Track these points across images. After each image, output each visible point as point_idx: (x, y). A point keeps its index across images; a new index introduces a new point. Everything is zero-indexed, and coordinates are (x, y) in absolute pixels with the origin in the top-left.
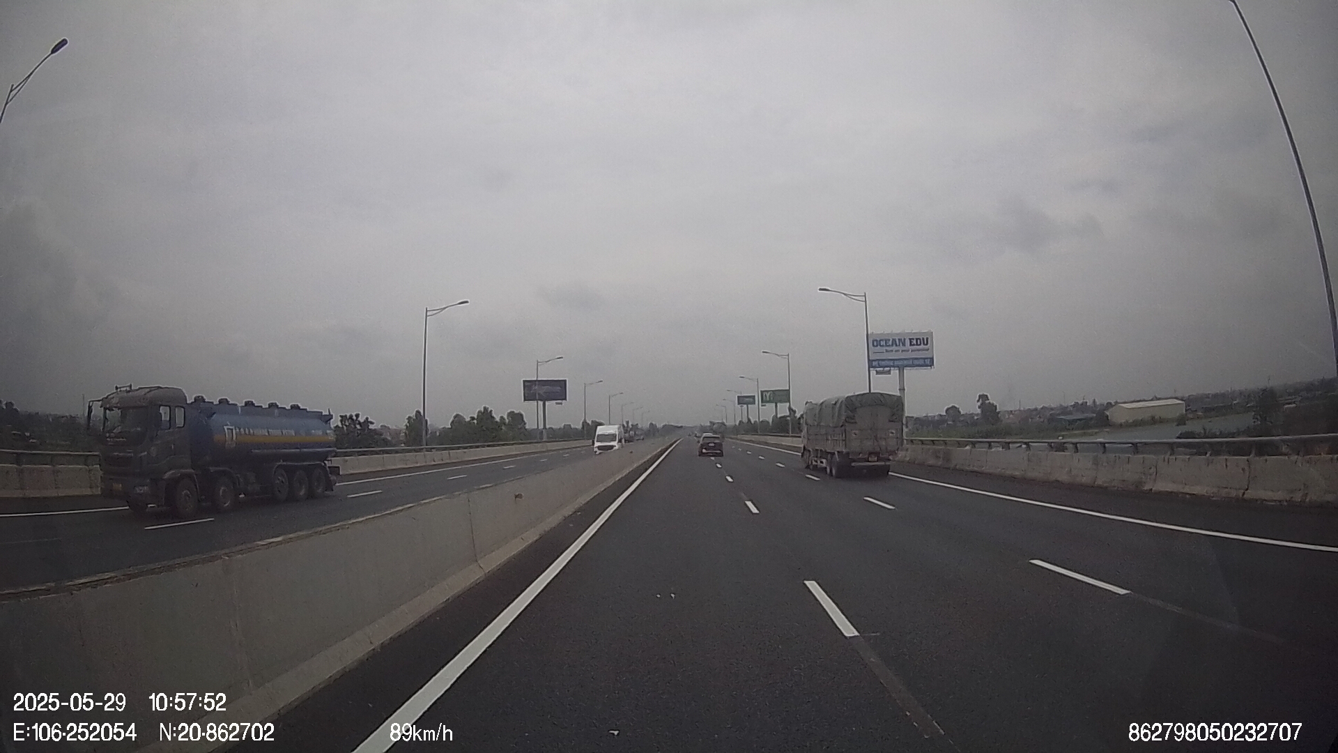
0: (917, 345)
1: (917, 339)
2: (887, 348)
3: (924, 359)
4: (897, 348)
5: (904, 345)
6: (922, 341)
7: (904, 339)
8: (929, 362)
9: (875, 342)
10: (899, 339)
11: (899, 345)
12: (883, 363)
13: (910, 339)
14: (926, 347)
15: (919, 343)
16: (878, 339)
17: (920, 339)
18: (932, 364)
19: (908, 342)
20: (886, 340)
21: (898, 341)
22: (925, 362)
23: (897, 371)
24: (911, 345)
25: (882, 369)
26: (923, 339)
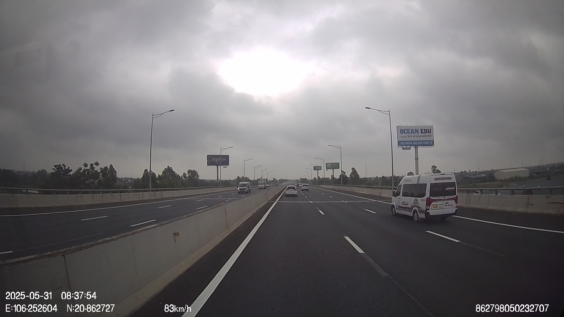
0: (425, 133)
1: (425, 130)
2: (408, 134)
3: (429, 141)
4: (414, 134)
5: (418, 133)
6: (428, 131)
7: (418, 130)
8: (431, 143)
9: (402, 131)
10: (415, 129)
11: (415, 133)
12: (407, 143)
13: (421, 130)
14: (430, 134)
15: (426, 132)
16: (403, 129)
17: (426, 130)
18: (432, 144)
19: (420, 131)
20: (408, 130)
21: (414, 131)
22: (429, 143)
23: (414, 148)
24: (422, 133)
25: (405, 146)
26: (428, 130)
